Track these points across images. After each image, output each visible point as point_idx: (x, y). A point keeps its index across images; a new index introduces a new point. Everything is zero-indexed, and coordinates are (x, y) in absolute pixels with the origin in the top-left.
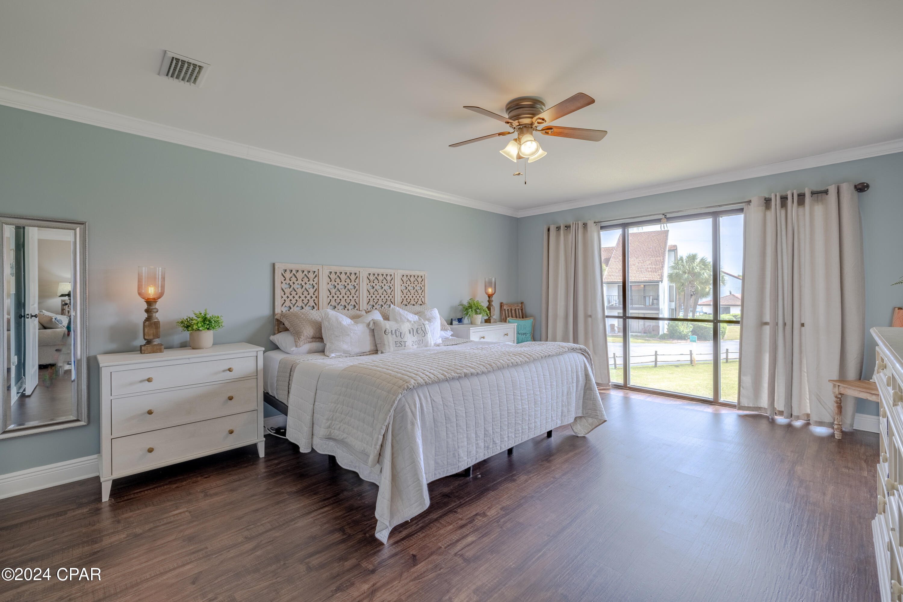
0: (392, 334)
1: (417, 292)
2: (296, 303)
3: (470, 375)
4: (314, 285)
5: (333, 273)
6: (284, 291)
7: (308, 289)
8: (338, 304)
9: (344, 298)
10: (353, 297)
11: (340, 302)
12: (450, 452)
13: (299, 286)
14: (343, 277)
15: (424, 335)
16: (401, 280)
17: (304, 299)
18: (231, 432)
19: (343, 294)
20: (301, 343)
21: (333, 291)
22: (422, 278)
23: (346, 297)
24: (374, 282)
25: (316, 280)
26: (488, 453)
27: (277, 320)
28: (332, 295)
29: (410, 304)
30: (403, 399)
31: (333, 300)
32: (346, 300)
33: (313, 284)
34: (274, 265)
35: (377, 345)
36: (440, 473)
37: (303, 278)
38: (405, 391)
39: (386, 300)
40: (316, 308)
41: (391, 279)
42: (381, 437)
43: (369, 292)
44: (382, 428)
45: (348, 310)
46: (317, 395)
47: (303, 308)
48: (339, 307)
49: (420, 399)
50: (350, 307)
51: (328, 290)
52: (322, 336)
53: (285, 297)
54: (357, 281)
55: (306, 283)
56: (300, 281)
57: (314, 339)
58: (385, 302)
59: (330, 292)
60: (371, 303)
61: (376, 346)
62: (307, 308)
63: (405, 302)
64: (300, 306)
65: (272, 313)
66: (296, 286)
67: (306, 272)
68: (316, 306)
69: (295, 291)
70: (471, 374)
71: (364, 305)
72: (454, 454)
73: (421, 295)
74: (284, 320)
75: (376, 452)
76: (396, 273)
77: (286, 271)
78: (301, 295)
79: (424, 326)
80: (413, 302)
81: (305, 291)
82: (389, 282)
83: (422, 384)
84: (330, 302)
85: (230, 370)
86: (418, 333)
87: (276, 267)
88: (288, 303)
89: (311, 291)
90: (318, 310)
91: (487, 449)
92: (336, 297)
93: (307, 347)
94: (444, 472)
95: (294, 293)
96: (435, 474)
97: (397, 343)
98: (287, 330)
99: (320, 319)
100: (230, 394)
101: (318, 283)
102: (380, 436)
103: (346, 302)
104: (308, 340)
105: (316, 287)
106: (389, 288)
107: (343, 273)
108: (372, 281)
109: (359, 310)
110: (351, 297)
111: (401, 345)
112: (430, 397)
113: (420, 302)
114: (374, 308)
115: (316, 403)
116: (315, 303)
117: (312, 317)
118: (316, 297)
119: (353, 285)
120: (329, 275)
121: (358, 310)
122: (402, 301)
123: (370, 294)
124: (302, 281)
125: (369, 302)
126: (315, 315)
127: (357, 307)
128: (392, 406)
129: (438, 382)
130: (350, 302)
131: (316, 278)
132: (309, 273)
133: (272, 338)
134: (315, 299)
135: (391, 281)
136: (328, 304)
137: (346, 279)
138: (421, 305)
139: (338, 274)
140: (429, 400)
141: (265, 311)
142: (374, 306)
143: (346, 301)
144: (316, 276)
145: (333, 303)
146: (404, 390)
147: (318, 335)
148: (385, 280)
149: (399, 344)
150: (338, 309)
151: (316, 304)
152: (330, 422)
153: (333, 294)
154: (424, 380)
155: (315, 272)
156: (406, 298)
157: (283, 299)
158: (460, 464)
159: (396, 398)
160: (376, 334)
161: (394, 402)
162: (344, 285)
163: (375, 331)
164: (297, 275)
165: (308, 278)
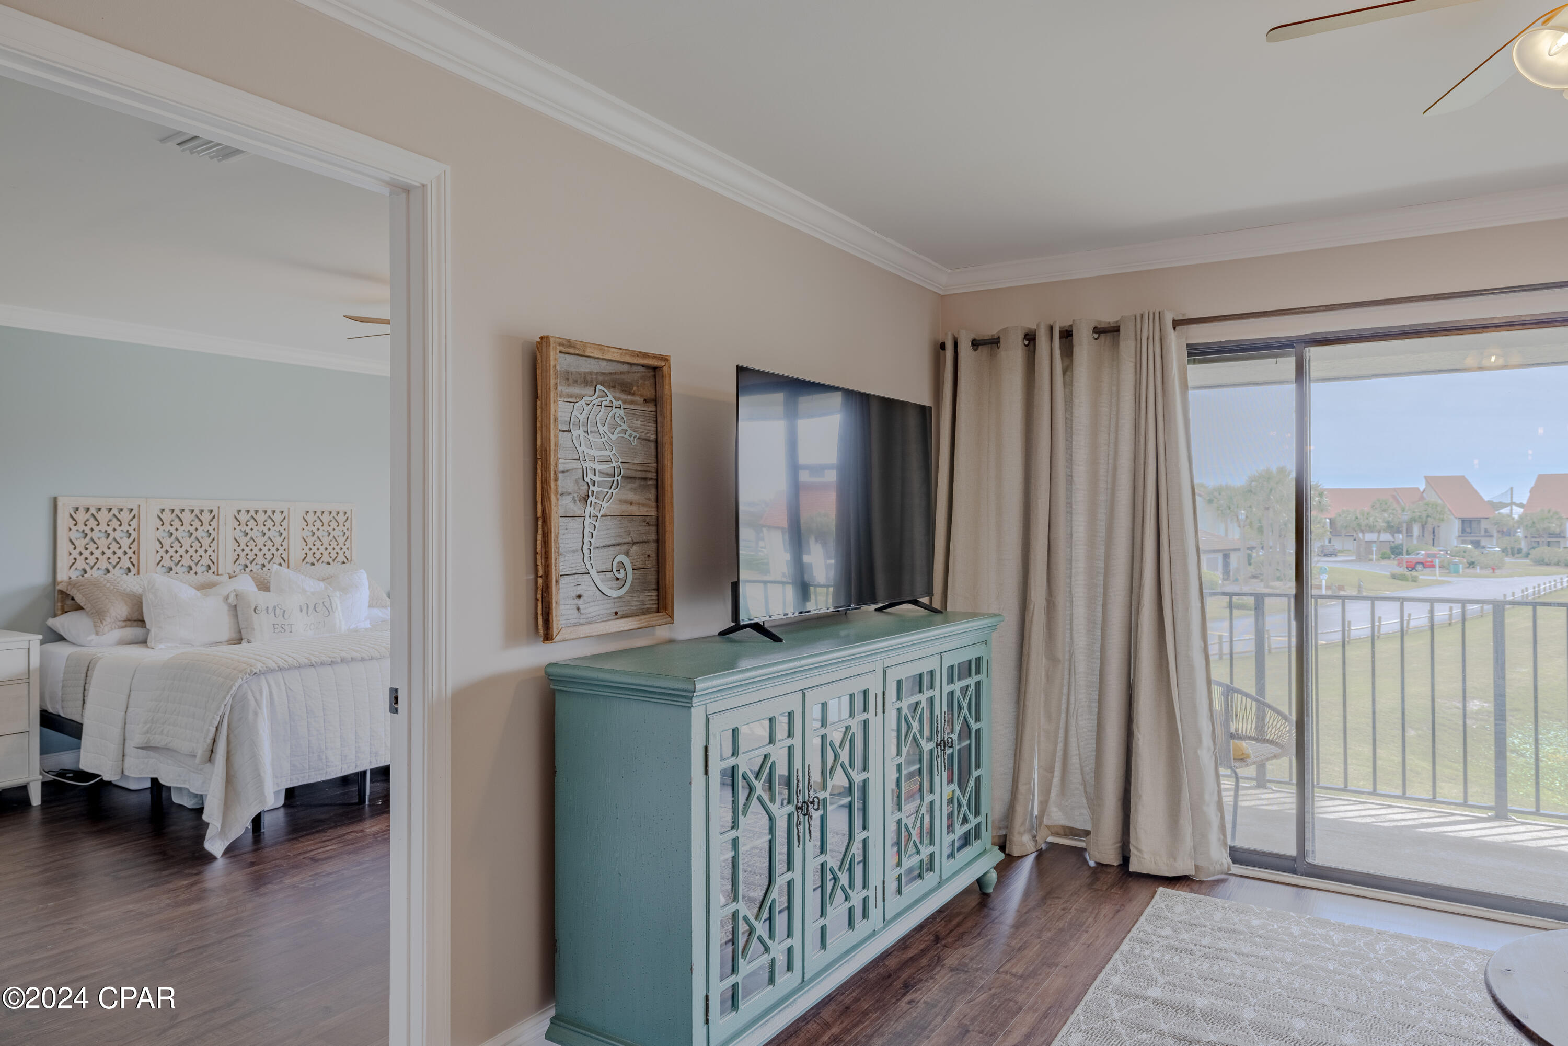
0: (267, 612)
1: (336, 541)
2: (95, 564)
3: (350, 660)
4: (130, 532)
5: (167, 511)
6: (73, 544)
7: (118, 539)
8: (177, 564)
9: (189, 554)
10: (206, 551)
11: (180, 561)
12: (313, 753)
13: (103, 535)
14: (187, 517)
15: (327, 613)
16: (303, 521)
17: (111, 556)
19: (186, 546)
20: (106, 629)
21: (168, 542)
22: (346, 516)
23: (191, 551)
24: (247, 525)
25: (134, 523)
26: (377, 761)
28: (164, 549)
29: (321, 561)
30: (246, 685)
31: (167, 557)
32: (192, 556)
33: (128, 531)
34: (55, 500)
35: (242, 631)
36: (298, 779)
37: (110, 521)
38: (248, 676)
39: (272, 556)
40: (134, 570)
41: (282, 518)
42: (213, 730)
43: (237, 542)
44: (213, 718)
45: (196, 573)
46: (131, 698)
47: (108, 571)
48: (178, 569)
49: (269, 687)
50: (199, 569)
51: (158, 540)
52: (143, 617)
53: (75, 554)
54: (214, 523)
55: (115, 530)
56: (103, 527)
57: (128, 622)
58: (269, 559)
59: (161, 543)
60: (242, 560)
61: (240, 632)
62: (116, 573)
63: (310, 559)
64: (103, 568)
65: (50, 580)
66: (95, 535)
67: (115, 511)
68: (134, 567)
69: (95, 543)
70: (352, 658)
71: (226, 564)
72: (319, 756)
73: (345, 545)
74: (73, 592)
75: (206, 746)
76: (291, 508)
77: (77, 509)
78: (106, 550)
79: (330, 600)
80: (326, 558)
81: (114, 543)
82: (277, 524)
83: (272, 668)
84: (160, 561)
86: (316, 611)
87: (60, 504)
88: (80, 564)
89: (125, 542)
90: (138, 574)
91: (375, 756)
92: (171, 552)
93: (117, 634)
94: (304, 777)
95: (92, 547)
96: (291, 780)
97: (276, 626)
98: (82, 609)
99: (141, 589)
101: (137, 530)
102: (211, 728)
103: (192, 560)
104: (118, 623)
105: (134, 535)
106: (277, 534)
107: (187, 511)
108: (243, 523)
109: (218, 575)
110: (201, 552)
111: (283, 631)
112: (285, 684)
113: (341, 558)
114: (246, 569)
115: (130, 710)
116: (132, 562)
117: (125, 586)
118: (134, 553)
119: (206, 530)
120: (160, 515)
121: (216, 573)
122: (305, 558)
123: (239, 546)
124: (108, 525)
125: (237, 559)
126: (131, 583)
127: (214, 568)
128: (228, 692)
129: (299, 667)
130: (199, 561)
131: (135, 520)
132: (121, 512)
133: (54, 621)
134: (132, 555)
135: (282, 521)
136: (158, 564)
137: (193, 521)
138: (344, 563)
139: (177, 512)
140: (283, 688)
141: (36, 575)
142: (247, 566)
143: (192, 558)
144: (134, 517)
145: (167, 562)
146: (245, 674)
147: (135, 616)
148: (269, 521)
149: (280, 629)
150: (176, 573)
151: (134, 565)
152: (148, 725)
153: (167, 547)
154: (276, 663)
155: (132, 509)
156: (312, 552)
157: (72, 556)
158: (329, 770)
159: (234, 684)
160: (239, 613)
161: (231, 688)
162: (189, 531)
163: (238, 608)
164: (98, 516)
165: (119, 520)
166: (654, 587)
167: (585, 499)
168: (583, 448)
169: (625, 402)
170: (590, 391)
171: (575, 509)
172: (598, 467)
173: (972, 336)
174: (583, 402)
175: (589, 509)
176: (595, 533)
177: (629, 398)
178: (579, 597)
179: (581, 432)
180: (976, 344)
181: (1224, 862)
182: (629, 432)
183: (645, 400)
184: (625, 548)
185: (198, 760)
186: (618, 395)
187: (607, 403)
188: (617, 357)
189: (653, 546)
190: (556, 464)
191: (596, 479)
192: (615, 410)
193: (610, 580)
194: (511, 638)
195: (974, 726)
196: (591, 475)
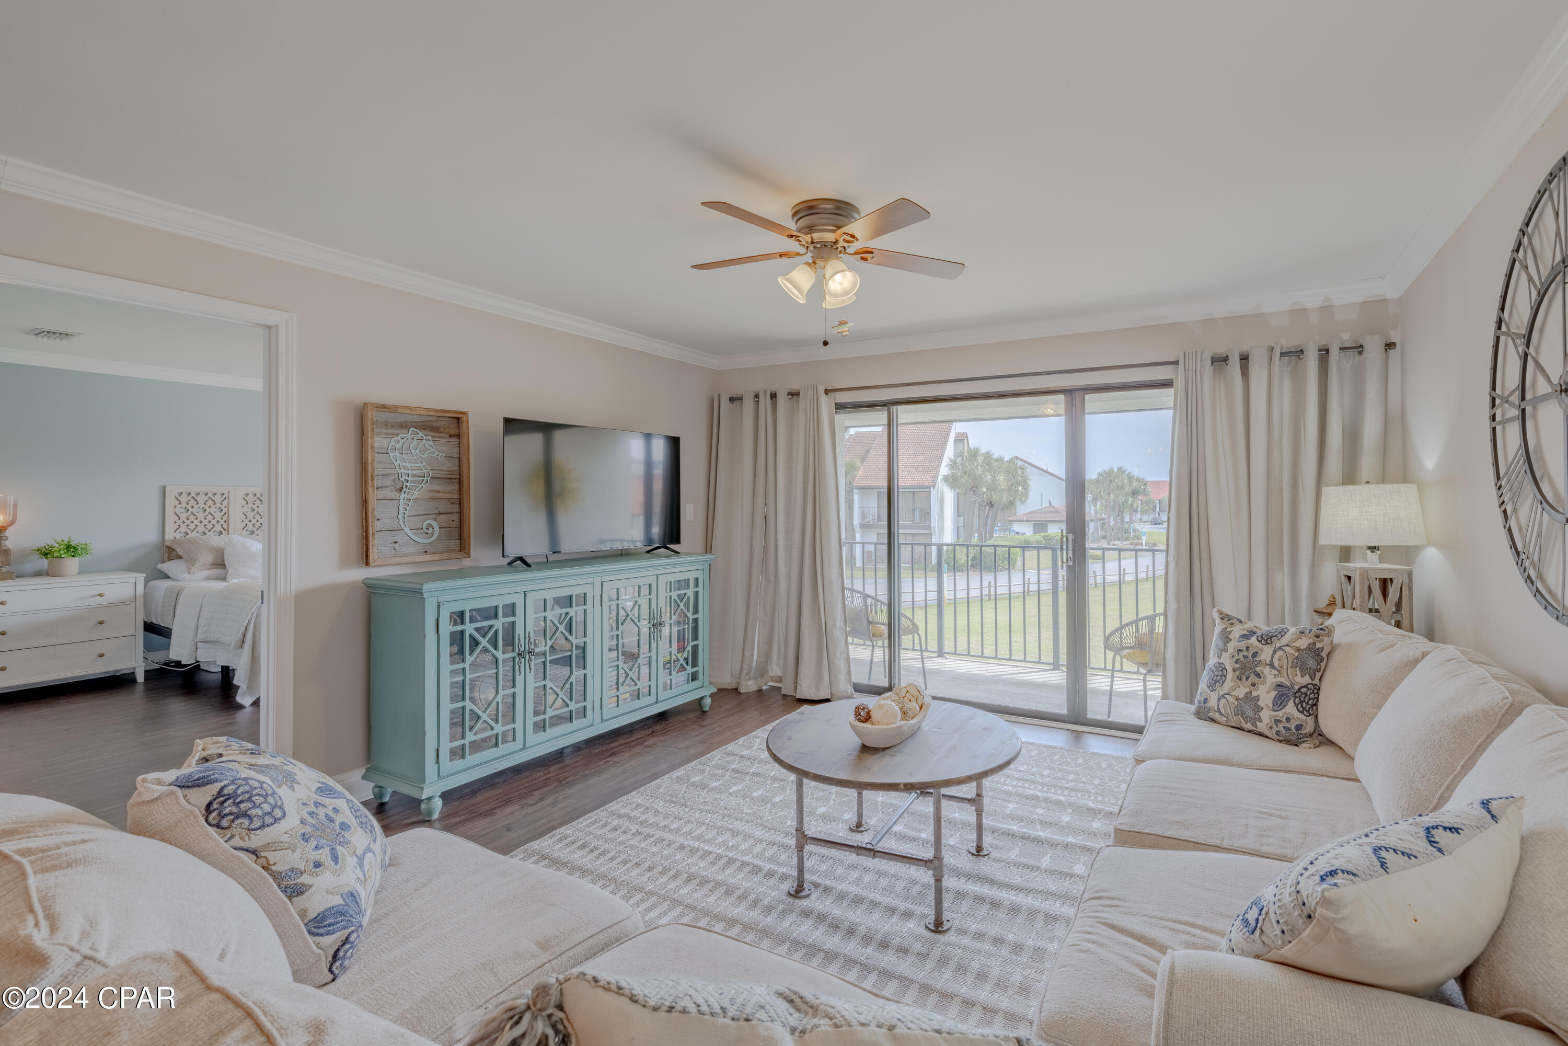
2: (195, 529)
4: (222, 508)
6: (178, 516)
7: (213, 513)
8: (258, 529)
13: (201, 510)
17: (207, 524)
18: (101, 655)
20: (197, 570)
21: (250, 515)
25: (225, 503)
27: (168, 547)
28: (248, 519)
31: (250, 525)
33: (220, 507)
34: (164, 488)
37: (207, 501)
40: (223, 533)
42: (243, 629)
44: (244, 622)
46: (201, 612)
47: (205, 533)
51: (244, 513)
52: (223, 561)
53: (179, 522)
55: (210, 507)
56: (201, 505)
57: (213, 565)
59: (245, 515)
62: (210, 534)
64: (200, 531)
65: (160, 539)
66: (195, 510)
67: (210, 495)
68: (225, 530)
69: (195, 515)
74: (176, 547)
75: (237, 638)
77: (181, 493)
78: (203, 520)
81: (209, 515)
84: (245, 526)
85: (101, 595)
87: (167, 491)
88: (183, 528)
89: (218, 515)
90: (227, 535)
92: (254, 521)
93: (205, 573)
95: (192, 518)
98: (181, 557)
99: (226, 545)
100: (100, 619)
101: (228, 507)
104: (205, 566)
105: (225, 510)
115: (200, 620)
117: (214, 543)
118: (225, 521)
120: (245, 498)
124: (205, 504)
126: (215, 540)
131: (226, 501)
132: (215, 496)
133: (160, 566)
134: (223, 523)
136: (243, 528)
139: (258, 495)
141: (150, 536)
144: (225, 499)
145: (250, 527)
147: (218, 562)
151: (223, 529)
152: (207, 627)
153: (250, 518)
155: (223, 494)
157: (177, 524)
164: (197, 499)
165: (213, 501)
166: (458, 537)
167: (401, 490)
168: (399, 462)
169: (433, 437)
170: (406, 431)
171: (392, 495)
172: (410, 472)
173: (730, 395)
174: (399, 437)
175: (402, 495)
176: (408, 508)
177: (437, 434)
178: (396, 542)
179: (397, 454)
180: (732, 400)
181: (849, 691)
182: (437, 453)
183: (450, 436)
184: (434, 516)
185: (232, 647)
186: (427, 433)
187: (419, 438)
188: (423, 412)
189: (457, 516)
190: (373, 471)
191: (409, 479)
192: (424, 442)
193: (423, 533)
194: (344, 563)
195: (690, 615)
196: (404, 477)
